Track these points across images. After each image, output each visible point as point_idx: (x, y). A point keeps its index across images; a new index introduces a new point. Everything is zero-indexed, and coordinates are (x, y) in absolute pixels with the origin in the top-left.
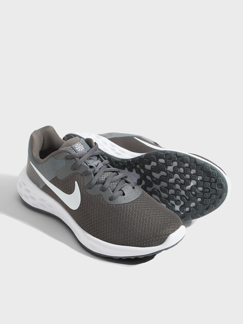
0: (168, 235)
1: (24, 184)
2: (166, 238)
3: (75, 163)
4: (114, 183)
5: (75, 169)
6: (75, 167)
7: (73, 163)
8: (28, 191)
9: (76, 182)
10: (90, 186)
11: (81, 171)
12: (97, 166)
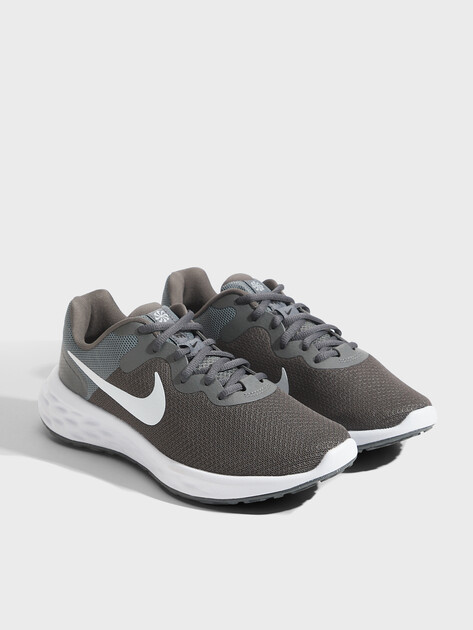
0: (325, 451)
1: (54, 397)
2: (322, 457)
3: (154, 341)
4: (225, 374)
5: (155, 352)
6: (153, 349)
7: (150, 341)
8: (62, 410)
9: (156, 374)
10: (182, 379)
11: (165, 354)
12: (194, 346)
